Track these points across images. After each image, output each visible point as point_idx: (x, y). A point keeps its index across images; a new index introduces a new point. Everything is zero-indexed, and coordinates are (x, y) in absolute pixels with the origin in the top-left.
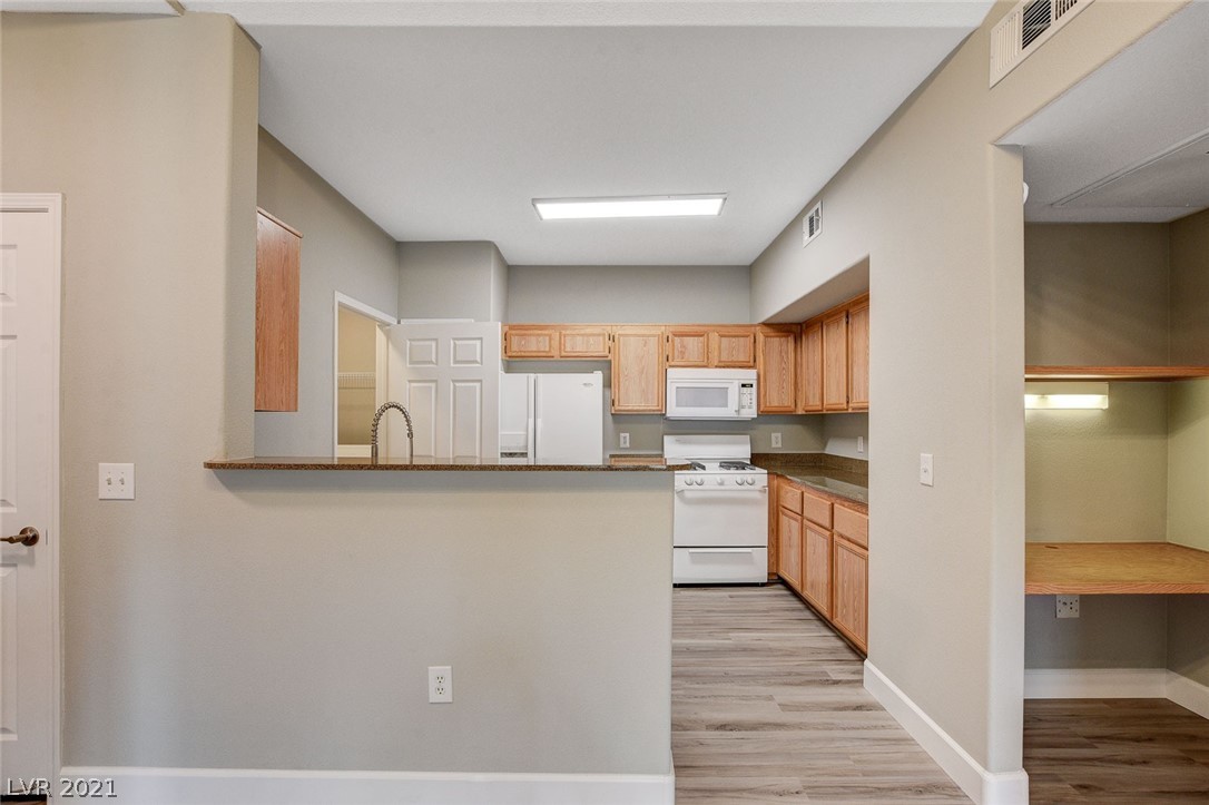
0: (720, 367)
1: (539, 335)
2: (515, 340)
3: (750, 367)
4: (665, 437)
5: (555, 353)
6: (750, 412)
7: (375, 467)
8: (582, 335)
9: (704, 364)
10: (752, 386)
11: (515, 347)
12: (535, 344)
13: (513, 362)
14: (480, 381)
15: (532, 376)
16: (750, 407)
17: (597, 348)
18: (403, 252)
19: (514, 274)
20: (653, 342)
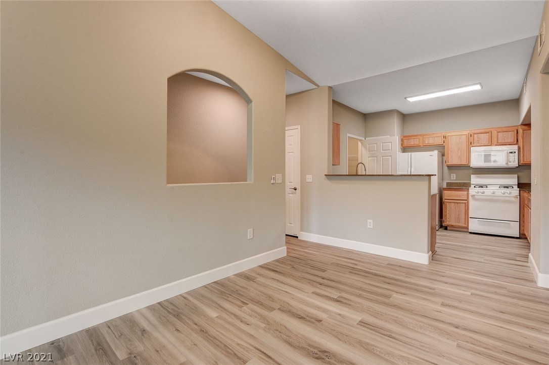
0: (498, 145)
1: (415, 139)
2: (405, 141)
3: (515, 144)
4: (472, 176)
5: (421, 144)
6: (514, 164)
7: (357, 175)
8: (433, 137)
9: (490, 144)
10: (515, 152)
11: (406, 143)
12: (412, 142)
13: (405, 149)
14: (391, 156)
15: (410, 153)
16: (514, 162)
17: (439, 141)
18: (366, 117)
19: (405, 117)
20: (464, 138)
